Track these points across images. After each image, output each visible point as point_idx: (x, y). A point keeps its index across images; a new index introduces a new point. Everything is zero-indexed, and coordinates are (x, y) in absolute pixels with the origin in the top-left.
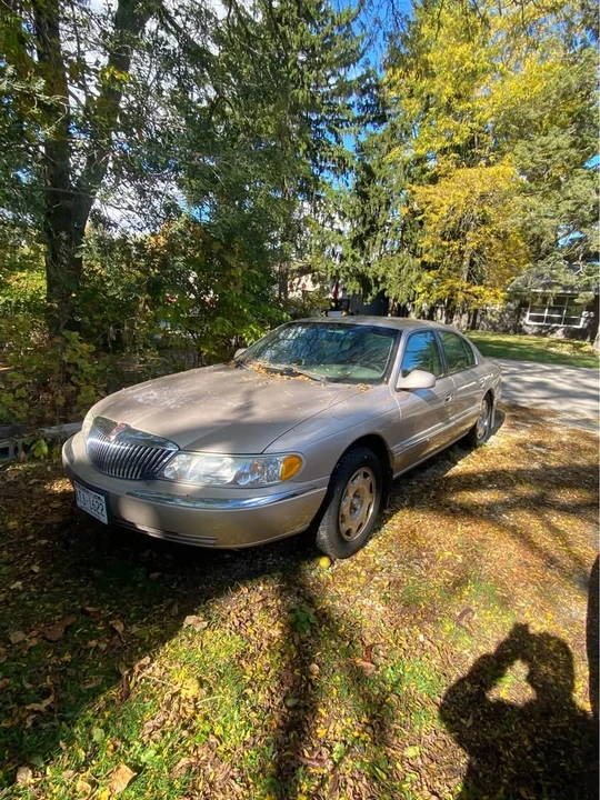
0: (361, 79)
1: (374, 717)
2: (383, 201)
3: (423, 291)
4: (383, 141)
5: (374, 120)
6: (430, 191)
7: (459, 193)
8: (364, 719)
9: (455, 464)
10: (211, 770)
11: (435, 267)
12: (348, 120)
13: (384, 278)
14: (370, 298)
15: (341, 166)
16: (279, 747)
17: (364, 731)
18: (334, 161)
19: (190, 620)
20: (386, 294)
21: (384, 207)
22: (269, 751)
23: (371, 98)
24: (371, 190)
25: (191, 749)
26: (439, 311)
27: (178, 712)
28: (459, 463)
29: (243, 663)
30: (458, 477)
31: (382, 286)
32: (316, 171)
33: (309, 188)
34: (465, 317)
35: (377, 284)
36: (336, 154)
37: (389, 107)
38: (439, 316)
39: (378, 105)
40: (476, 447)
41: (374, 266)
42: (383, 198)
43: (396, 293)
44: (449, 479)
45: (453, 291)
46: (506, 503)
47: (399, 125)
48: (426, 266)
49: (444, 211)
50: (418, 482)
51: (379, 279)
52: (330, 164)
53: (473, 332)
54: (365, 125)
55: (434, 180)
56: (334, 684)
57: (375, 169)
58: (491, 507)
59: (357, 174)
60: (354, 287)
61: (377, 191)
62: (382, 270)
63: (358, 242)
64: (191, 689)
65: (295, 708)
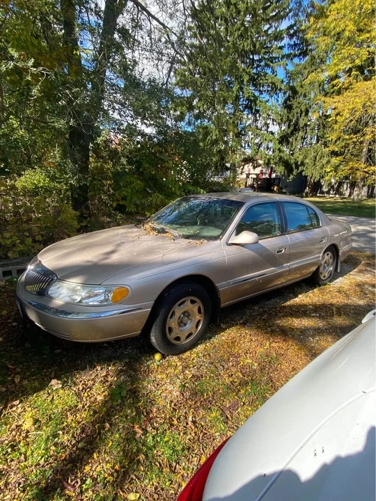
0: (291, 27)
1: (123, 467)
2: (303, 110)
3: (331, 171)
4: (305, 68)
5: (300, 54)
6: (335, 100)
7: (357, 100)
8: (117, 467)
9: (296, 296)
10: (12, 476)
11: (341, 154)
12: (278, 58)
13: (303, 164)
14: (291, 177)
15: (274, 89)
16: (56, 472)
17: (112, 475)
18: (269, 86)
19: (54, 382)
20: (303, 173)
21: (304, 114)
22: (49, 473)
23: (298, 39)
24: (294, 103)
25: (9, 460)
26: (345, 186)
27: (15, 437)
28: (300, 296)
29: (69, 413)
30: (291, 307)
31: (300, 168)
32: (257, 94)
33: (252, 105)
34: (365, 189)
35: (297, 167)
36: (270, 81)
37: (310, 45)
38: (345, 188)
39: (302, 43)
40: (320, 286)
41: (296, 155)
42: (303, 108)
43: (312, 173)
44: (284, 307)
45: (354, 170)
46: (319, 329)
47: (317, 56)
48: (334, 154)
49: (346, 114)
50: (260, 307)
51: (299, 163)
52: (266, 88)
53: (370, 200)
54: (292, 59)
55: (339, 93)
56: (114, 439)
57: (298, 89)
58: (304, 332)
59: (285, 93)
60: (280, 170)
61: (299, 103)
62: (301, 157)
63: (284, 139)
64: (28, 425)
65: (82, 449)
